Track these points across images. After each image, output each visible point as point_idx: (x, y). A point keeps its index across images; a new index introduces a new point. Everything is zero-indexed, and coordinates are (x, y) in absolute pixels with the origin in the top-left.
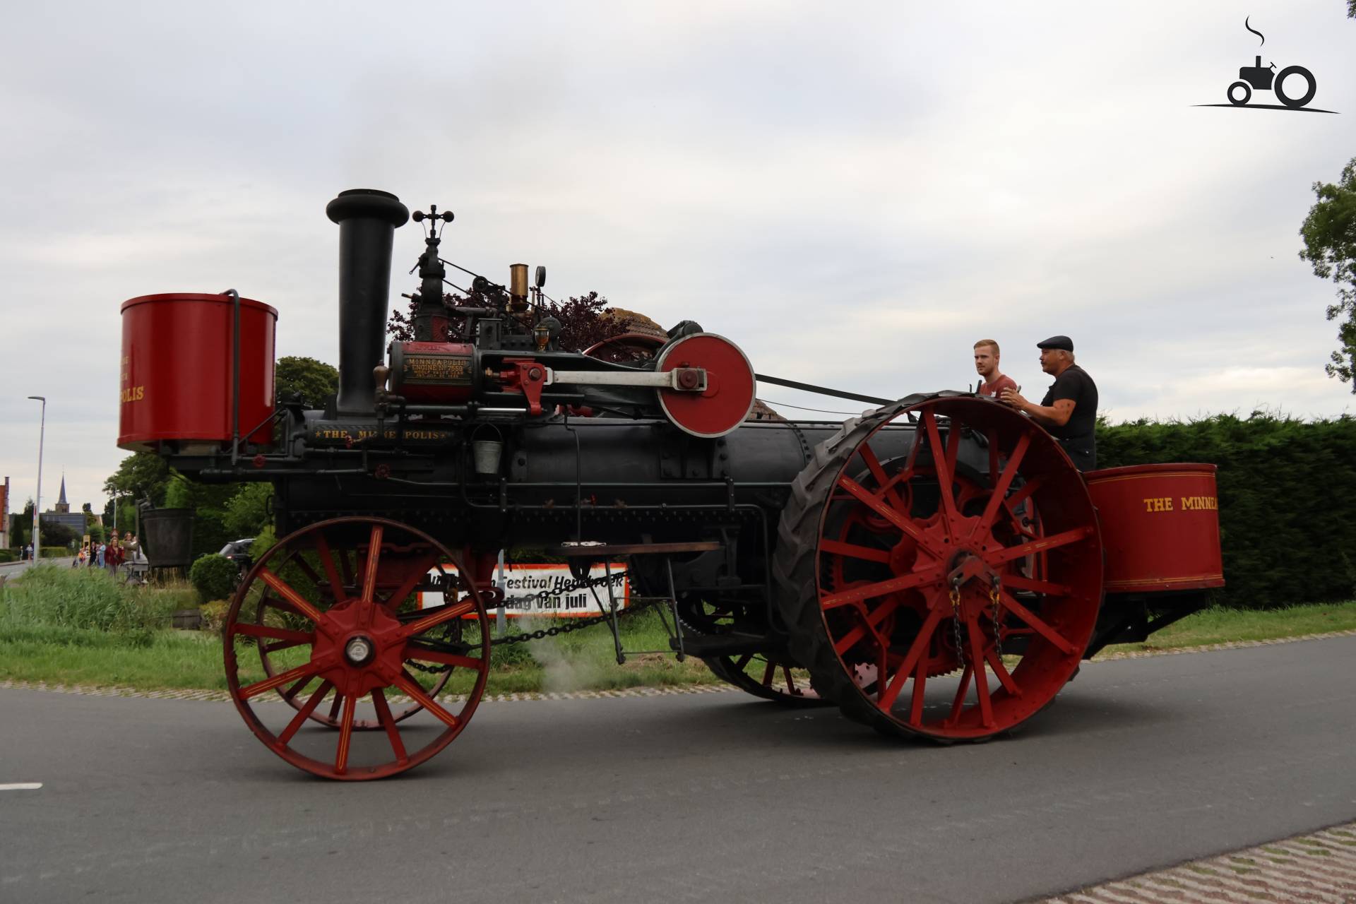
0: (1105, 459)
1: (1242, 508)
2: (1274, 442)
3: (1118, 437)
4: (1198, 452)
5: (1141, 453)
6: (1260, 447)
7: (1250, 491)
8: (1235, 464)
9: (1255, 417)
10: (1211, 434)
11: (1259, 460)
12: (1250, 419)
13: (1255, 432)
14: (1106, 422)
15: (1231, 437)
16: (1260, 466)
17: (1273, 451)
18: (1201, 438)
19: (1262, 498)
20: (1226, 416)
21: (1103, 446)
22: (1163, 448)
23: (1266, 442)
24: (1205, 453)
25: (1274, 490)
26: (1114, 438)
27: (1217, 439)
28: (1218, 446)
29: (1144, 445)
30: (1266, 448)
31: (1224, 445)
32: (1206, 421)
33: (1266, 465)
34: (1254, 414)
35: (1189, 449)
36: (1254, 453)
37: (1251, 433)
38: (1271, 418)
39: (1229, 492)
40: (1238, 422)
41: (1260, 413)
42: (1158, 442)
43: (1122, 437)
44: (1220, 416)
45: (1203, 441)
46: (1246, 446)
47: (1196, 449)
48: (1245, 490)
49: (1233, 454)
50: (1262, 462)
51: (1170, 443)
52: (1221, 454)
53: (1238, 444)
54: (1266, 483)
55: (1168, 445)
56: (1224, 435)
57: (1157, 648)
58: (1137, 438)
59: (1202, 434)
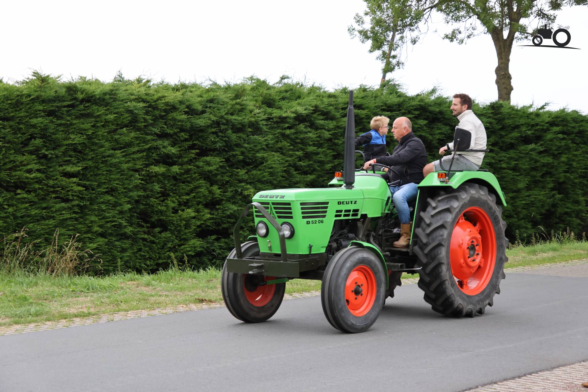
0: (151, 122)
1: (269, 170)
2: (301, 110)
3: (163, 101)
4: (234, 117)
5: (184, 117)
6: (289, 114)
7: (276, 154)
8: (265, 128)
9: (283, 81)
10: (246, 100)
11: (287, 125)
12: (280, 82)
13: (283, 99)
14: (151, 83)
15: (263, 103)
16: (288, 132)
17: (300, 118)
18: (236, 104)
19: (287, 161)
20: (258, 80)
21: (150, 109)
22: (203, 112)
23: (293, 110)
24: (240, 118)
25: (297, 153)
26: (159, 101)
27: (251, 105)
28: (251, 112)
29: (186, 110)
30: (293, 115)
31: (257, 111)
32: (241, 87)
33: (293, 131)
34: (283, 78)
35: (227, 114)
36: (283, 120)
37: (280, 99)
38: (299, 84)
39: (259, 155)
40: (269, 88)
41: (288, 78)
42: (200, 108)
43: (168, 102)
44: (252, 78)
45: (238, 107)
46: (276, 113)
47: (232, 114)
48: (273, 153)
49: (263, 120)
50: (289, 128)
51: (210, 107)
52: (253, 119)
53: (269, 110)
54: (292, 147)
55: (208, 110)
56: (256, 101)
57: (210, 301)
58: (181, 102)
59: (238, 101)
